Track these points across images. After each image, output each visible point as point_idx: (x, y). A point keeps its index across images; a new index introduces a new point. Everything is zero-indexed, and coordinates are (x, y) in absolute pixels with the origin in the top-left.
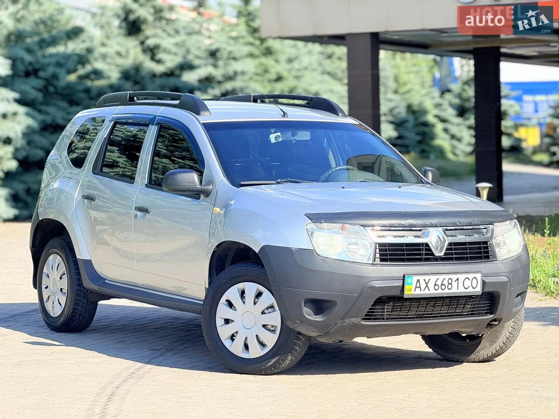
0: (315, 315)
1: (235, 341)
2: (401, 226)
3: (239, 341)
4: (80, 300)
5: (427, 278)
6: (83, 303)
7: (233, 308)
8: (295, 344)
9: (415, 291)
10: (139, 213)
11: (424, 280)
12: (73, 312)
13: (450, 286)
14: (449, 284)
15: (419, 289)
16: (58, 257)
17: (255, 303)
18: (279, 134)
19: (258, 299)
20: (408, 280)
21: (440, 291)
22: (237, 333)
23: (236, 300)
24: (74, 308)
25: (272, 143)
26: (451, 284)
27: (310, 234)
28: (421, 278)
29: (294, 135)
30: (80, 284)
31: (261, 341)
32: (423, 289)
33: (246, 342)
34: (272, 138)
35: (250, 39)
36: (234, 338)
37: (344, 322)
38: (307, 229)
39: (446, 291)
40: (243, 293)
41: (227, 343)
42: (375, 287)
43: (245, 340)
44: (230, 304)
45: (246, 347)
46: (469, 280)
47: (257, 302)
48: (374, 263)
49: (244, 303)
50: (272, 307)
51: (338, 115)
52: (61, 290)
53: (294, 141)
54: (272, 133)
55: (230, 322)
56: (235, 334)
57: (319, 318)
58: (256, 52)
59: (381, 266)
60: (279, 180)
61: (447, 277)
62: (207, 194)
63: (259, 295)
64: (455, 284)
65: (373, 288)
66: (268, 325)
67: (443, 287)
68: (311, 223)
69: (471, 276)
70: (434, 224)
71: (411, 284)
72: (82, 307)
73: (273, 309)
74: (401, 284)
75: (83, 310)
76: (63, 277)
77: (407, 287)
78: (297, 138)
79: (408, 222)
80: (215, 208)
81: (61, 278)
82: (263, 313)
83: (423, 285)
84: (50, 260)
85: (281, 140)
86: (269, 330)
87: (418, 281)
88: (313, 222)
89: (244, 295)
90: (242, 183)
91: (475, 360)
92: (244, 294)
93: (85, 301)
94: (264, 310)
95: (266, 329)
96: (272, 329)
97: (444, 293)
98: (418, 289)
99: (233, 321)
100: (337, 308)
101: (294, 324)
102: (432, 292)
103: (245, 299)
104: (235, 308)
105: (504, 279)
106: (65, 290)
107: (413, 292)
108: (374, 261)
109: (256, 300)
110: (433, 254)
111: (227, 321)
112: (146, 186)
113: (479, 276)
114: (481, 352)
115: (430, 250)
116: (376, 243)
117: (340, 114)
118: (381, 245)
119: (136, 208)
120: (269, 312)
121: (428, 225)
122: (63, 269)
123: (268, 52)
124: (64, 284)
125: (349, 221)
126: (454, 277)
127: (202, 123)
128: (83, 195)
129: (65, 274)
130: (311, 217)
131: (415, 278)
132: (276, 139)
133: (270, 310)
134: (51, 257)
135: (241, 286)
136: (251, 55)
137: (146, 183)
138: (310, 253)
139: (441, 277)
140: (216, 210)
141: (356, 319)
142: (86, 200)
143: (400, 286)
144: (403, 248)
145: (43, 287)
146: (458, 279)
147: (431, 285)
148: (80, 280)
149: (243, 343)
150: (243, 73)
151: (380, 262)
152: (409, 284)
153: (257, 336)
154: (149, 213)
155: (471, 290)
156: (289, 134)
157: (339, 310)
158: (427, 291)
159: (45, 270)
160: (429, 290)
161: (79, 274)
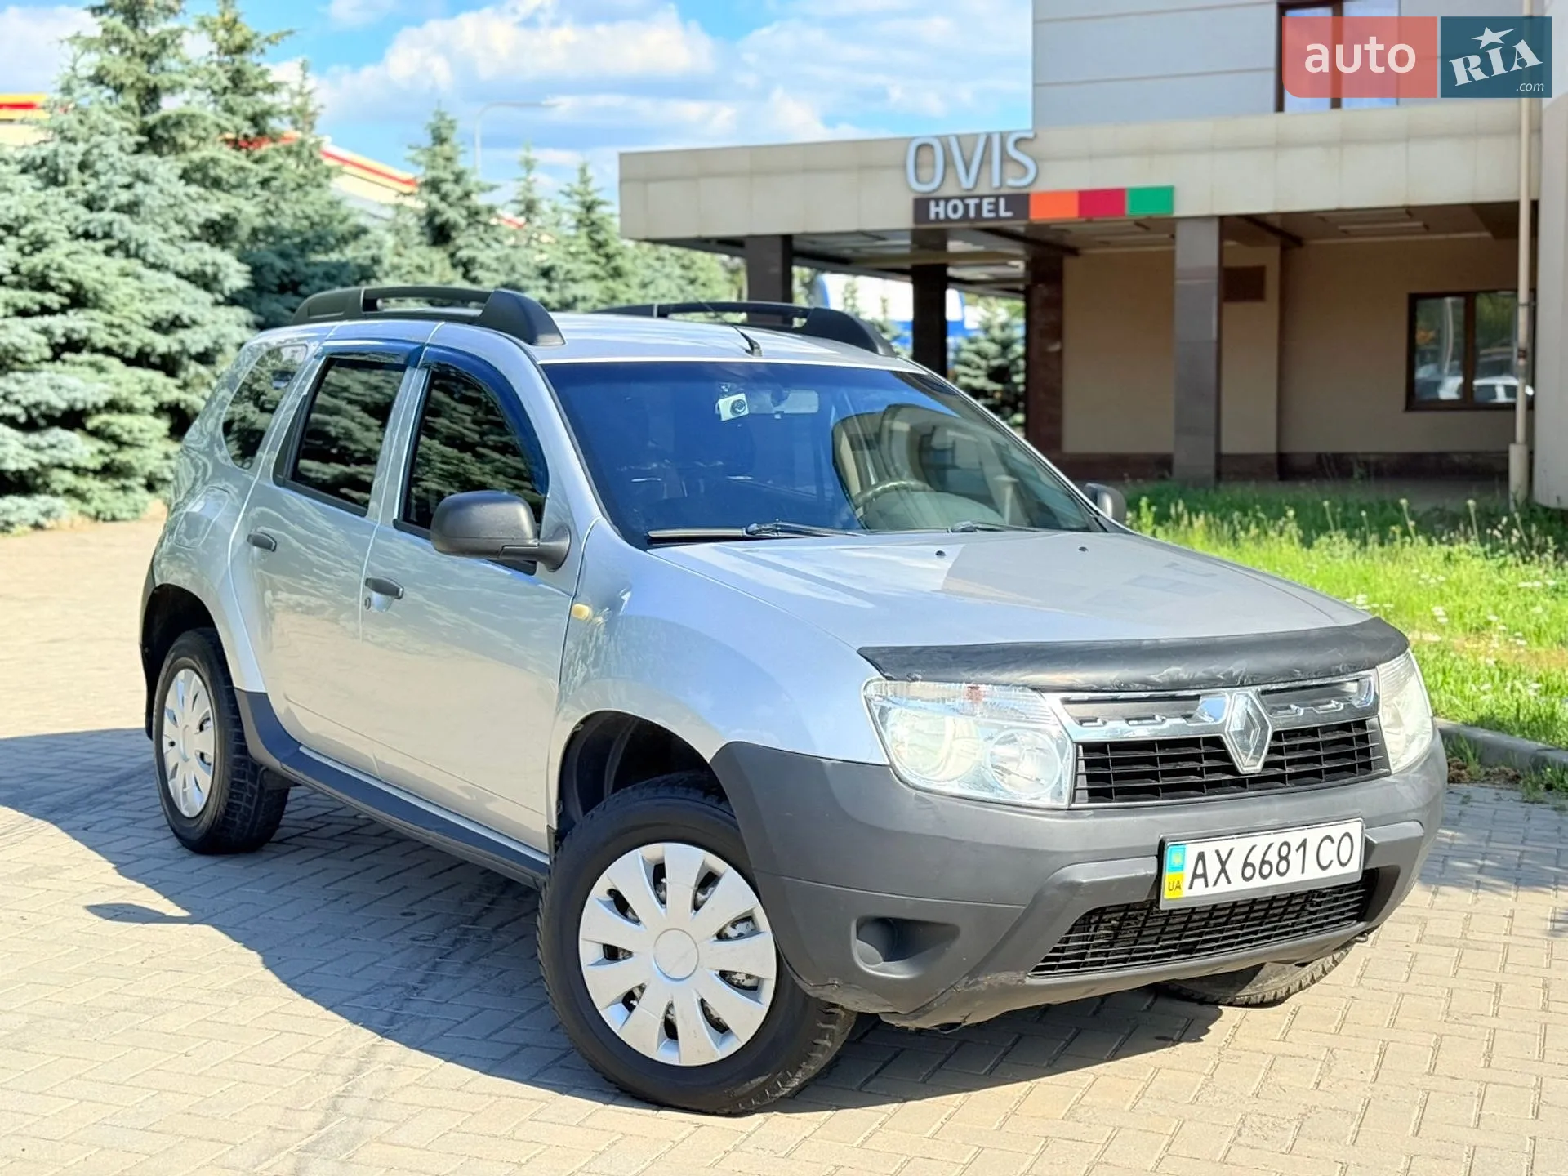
0: (885, 960)
1: (635, 1011)
2: (1149, 688)
3: (649, 1013)
4: (243, 784)
5: (1224, 846)
6: (252, 791)
7: (630, 914)
8: (822, 1033)
9: (1191, 887)
10: (376, 596)
11: (1218, 852)
12: (227, 813)
13: (1283, 866)
14: (1281, 858)
15: (1202, 880)
16: (196, 677)
17: (696, 907)
18: (742, 396)
19: (704, 893)
20: (1172, 856)
21: (1257, 882)
22: (642, 988)
23: (639, 893)
24: (229, 804)
25: (723, 419)
26: (1286, 858)
27: (876, 712)
28: (1209, 848)
29: (779, 399)
30: (243, 750)
31: (716, 1016)
32: (1211, 880)
33: (670, 1017)
34: (724, 407)
35: (594, 256)
36: (634, 1003)
37: (977, 983)
38: (868, 700)
39: (1275, 880)
40: (658, 873)
41: (613, 1017)
42: (1080, 884)
43: (668, 1012)
44: (620, 904)
45: (670, 1030)
46: (1332, 841)
47: (703, 902)
48: (1074, 806)
49: (663, 902)
50: (748, 918)
51: (874, 350)
52: (202, 756)
53: (778, 417)
54: (723, 395)
55: (621, 957)
56: (637, 992)
57: (898, 971)
58: (602, 273)
59: (1095, 816)
60: (754, 527)
61: (1277, 839)
62: (555, 561)
63: (709, 880)
64: (1295, 858)
65: (1074, 887)
66: (735, 973)
67: (1266, 869)
68: (879, 680)
69: (1336, 831)
70: (1237, 677)
71: (1182, 868)
72: (249, 801)
73: (750, 923)
74: (1153, 871)
75: (253, 808)
76: (205, 726)
77: (1169, 877)
78: (788, 407)
79: (1168, 674)
80: (577, 606)
81: (201, 728)
82: (721, 936)
83: (1213, 868)
84: (180, 683)
85: (746, 412)
86: (739, 987)
87: (1201, 856)
88: (888, 678)
89: (663, 880)
90: (654, 534)
91: (1253, 1000)
92: (664, 876)
93: (256, 787)
94: (724, 928)
95: (730, 983)
96: (748, 983)
97: (1267, 888)
98: (1199, 882)
99: (630, 954)
100: (957, 945)
101: (823, 986)
102: (1236, 886)
103: (665, 889)
104: (634, 914)
105: (1412, 829)
106: (210, 758)
107: (1185, 892)
108: (1074, 801)
109: (700, 897)
110: (1233, 770)
111: (612, 953)
112: (396, 524)
113: (1355, 828)
114: (1270, 982)
115: (1226, 756)
116: (1078, 744)
117: (880, 350)
118: (1089, 747)
119: (367, 581)
120: (740, 936)
121: (1220, 680)
122: (205, 706)
123: (617, 273)
124: (208, 742)
125: (995, 674)
126: (1295, 838)
127: (542, 365)
128: (249, 536)
129: (208, 719)
130: (879, 660)
131: (1192, 850)
132: (733, 409)
133: (741, 928)
134: (182, 674)
135: (653, 851)
136: (595, 277)
137: (395, 517)
138: (879, 775)
139: (1262, 841)
140: (580, 612)
141: (1013, 974)
142: (256, 549)
143: (1151, 876)
144: (1152, 754)
145: (166, 742)
146: (1304, 844)
147: (1234, 867)
148: (241, 737)
149: (660, 1020)
150: (584, 299)
151: (1090, 802)
152: (1175, 869)
153: (702, 1002)
154: (399, 598)
155: (1336, 870)
156: (766, 397)
157: (963, 949)
158: (1223, 887)
159: (169, 704)
160: (1229, 882)
161: (238, 723)
